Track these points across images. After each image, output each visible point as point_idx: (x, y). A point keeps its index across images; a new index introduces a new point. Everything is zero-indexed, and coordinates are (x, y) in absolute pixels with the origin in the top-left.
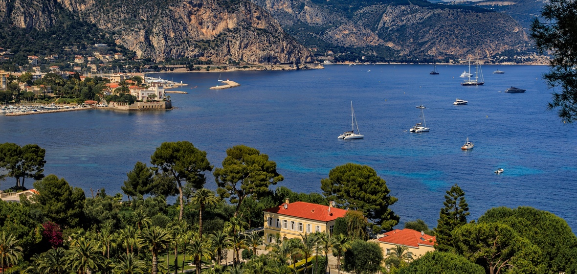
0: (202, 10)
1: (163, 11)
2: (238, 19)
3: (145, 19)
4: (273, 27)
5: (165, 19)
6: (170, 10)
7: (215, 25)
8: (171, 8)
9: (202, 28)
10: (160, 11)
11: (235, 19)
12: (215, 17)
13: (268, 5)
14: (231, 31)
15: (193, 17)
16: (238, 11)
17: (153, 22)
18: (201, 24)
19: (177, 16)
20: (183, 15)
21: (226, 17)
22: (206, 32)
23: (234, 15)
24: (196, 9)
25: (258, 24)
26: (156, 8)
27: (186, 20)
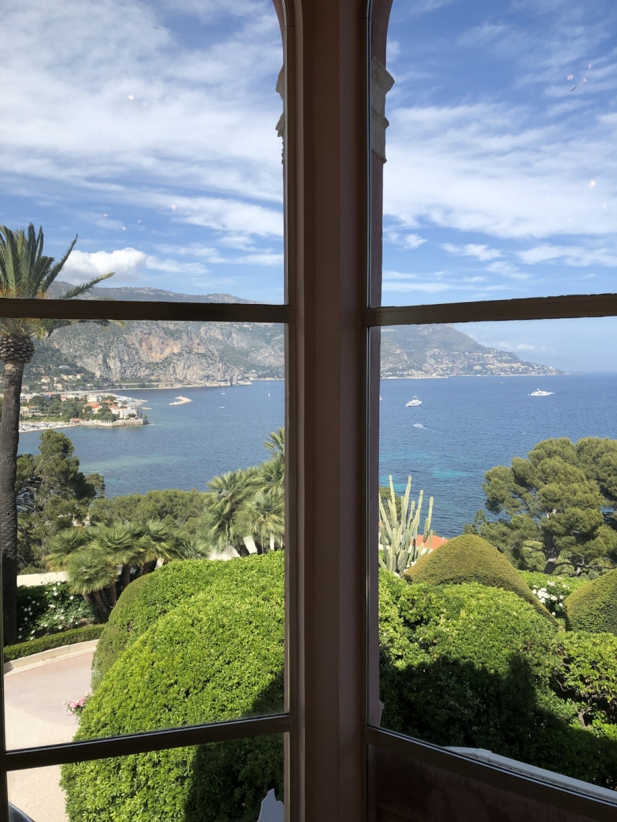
0: (151, 338)
1: (118, 338)
2: (182, 345)
3: (103, 345)
4: (210, 351)
5: (120, 345)
6: (124, 338)
7: (162, 351)
8: (124, 336)
9: (151, 352)
10: (116, 339)
11: (179, 346)
12: (163, 343)
13: (202, 333)
14: (176, 355)
15: (143, 344)
16: (182, 338)
17: (110, 347)
18: (151, 349)
19: (130, 343)
20: (135, 342)
21: (171, 344)
22: (155, 355)
23: (178, 342)
24: (146, 336)
25: (198, 349)
26: (112, 336)
27: (137, 345)
